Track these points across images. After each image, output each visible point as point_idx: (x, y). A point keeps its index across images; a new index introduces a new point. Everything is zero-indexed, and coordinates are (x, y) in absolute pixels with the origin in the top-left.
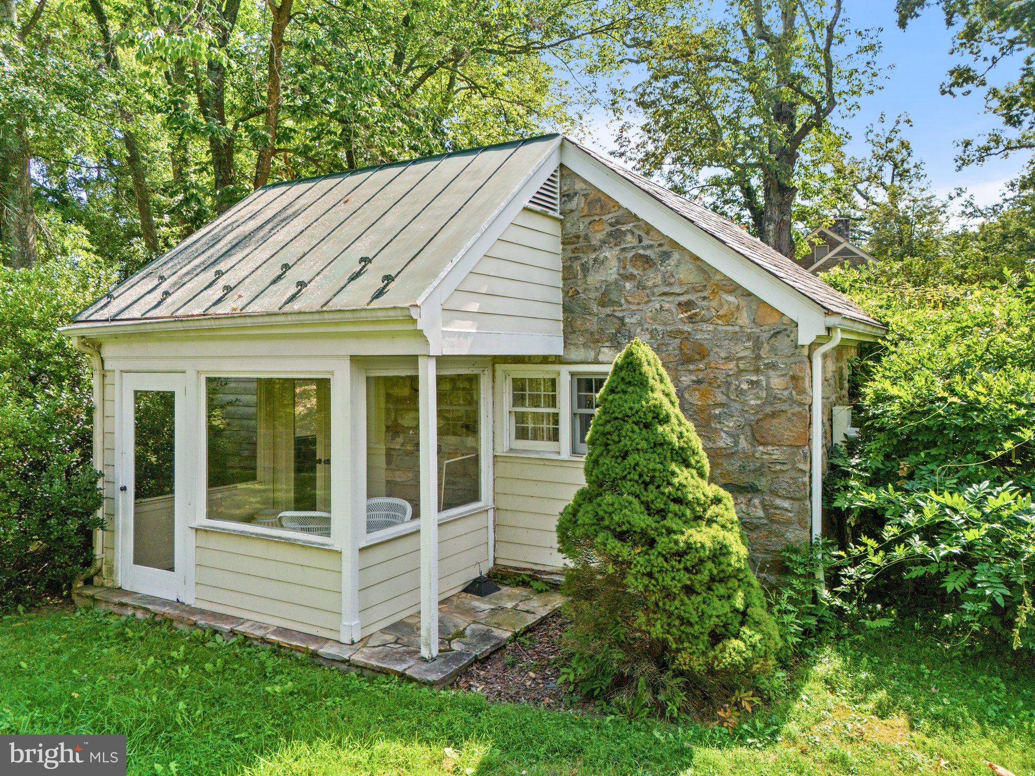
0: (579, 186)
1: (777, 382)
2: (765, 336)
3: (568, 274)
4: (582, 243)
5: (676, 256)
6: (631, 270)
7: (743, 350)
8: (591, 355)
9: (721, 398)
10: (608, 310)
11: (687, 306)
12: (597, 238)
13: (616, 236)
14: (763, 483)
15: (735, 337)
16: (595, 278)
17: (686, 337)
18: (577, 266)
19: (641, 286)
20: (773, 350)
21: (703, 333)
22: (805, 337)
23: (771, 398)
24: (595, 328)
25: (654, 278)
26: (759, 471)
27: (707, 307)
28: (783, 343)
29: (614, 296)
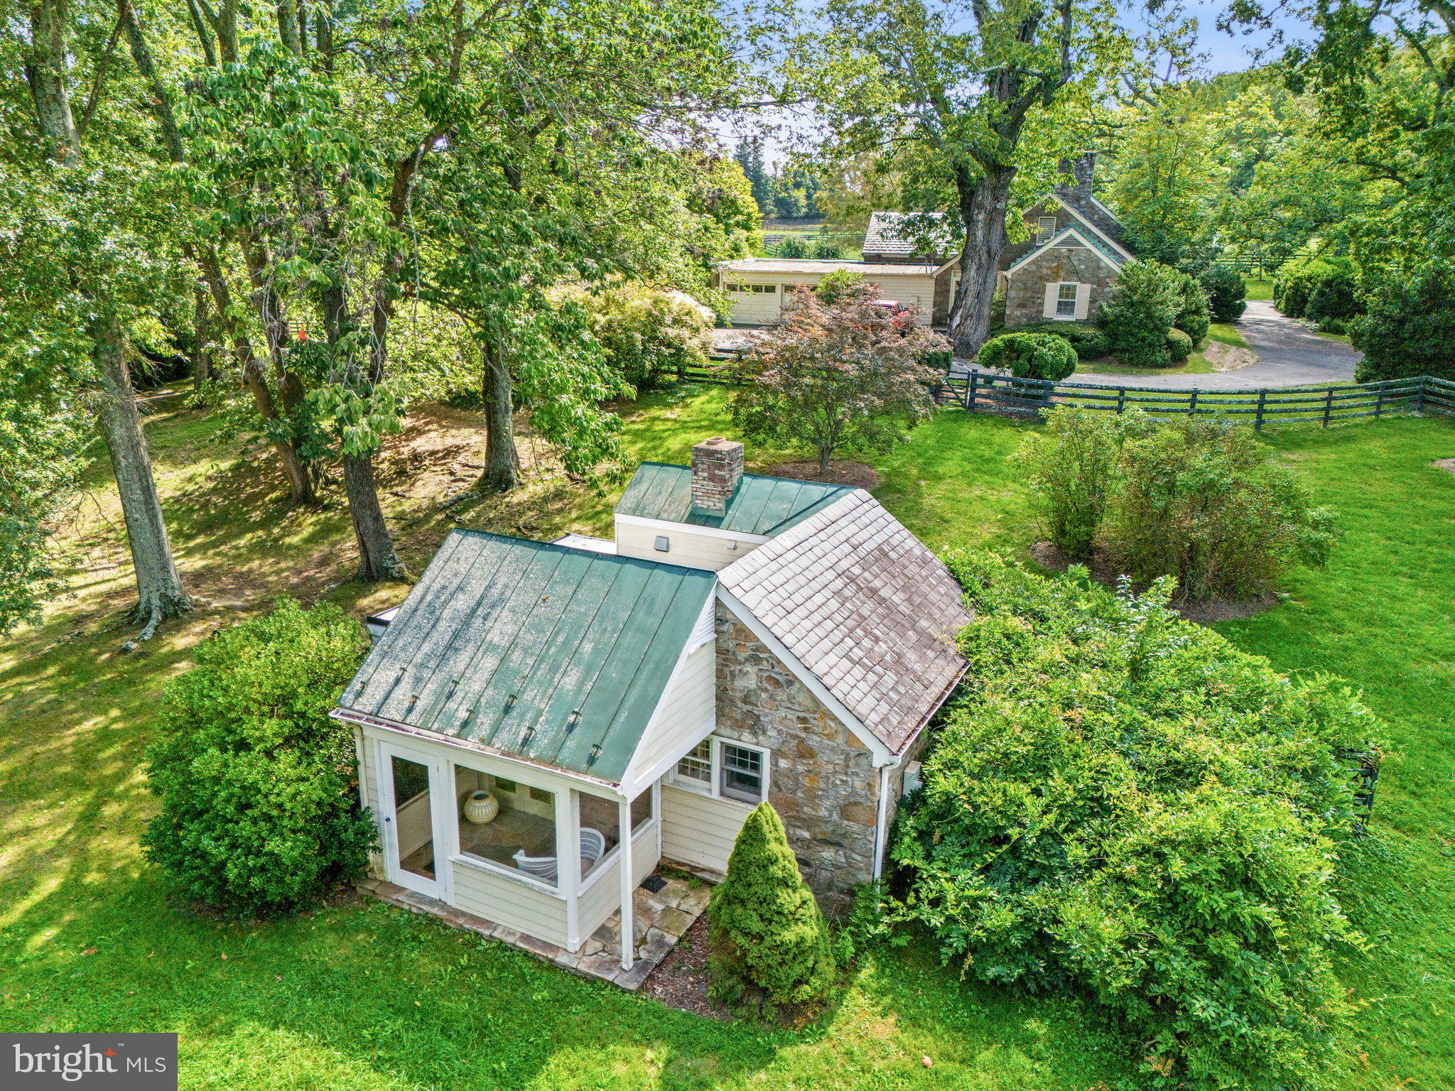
0: (729, 616)
1: (858, 784)
2: (852, 754)
3: (720, 674)
4: (730, 656)
5: (797, 685)
6: (766, 685)
7: (839, 760)
8: (736, 735)
9: (822, 785)
10: (749, 707)
11: (803, 720)
12: (742, 655)
13: (755, 659)
14: (845, 842)
15: (833, 750)
16: (740, 683)
17: (802, 741)
18: (726, 670)
19: (772, 697)
20: (857, 765)
21: (813, 741)
22: (877, 763)
23: (854, 793)
24: (739, 717)
25: (781, 695)
26: (844, 835)
27: (817, 725)
28: (863, 761)
29: (753, 699)
